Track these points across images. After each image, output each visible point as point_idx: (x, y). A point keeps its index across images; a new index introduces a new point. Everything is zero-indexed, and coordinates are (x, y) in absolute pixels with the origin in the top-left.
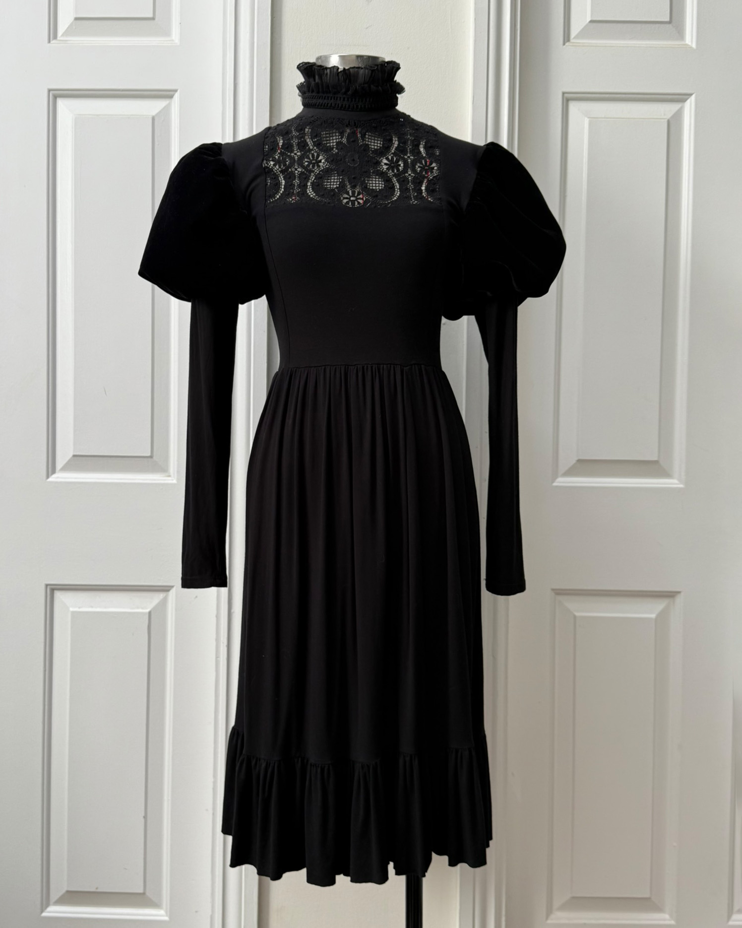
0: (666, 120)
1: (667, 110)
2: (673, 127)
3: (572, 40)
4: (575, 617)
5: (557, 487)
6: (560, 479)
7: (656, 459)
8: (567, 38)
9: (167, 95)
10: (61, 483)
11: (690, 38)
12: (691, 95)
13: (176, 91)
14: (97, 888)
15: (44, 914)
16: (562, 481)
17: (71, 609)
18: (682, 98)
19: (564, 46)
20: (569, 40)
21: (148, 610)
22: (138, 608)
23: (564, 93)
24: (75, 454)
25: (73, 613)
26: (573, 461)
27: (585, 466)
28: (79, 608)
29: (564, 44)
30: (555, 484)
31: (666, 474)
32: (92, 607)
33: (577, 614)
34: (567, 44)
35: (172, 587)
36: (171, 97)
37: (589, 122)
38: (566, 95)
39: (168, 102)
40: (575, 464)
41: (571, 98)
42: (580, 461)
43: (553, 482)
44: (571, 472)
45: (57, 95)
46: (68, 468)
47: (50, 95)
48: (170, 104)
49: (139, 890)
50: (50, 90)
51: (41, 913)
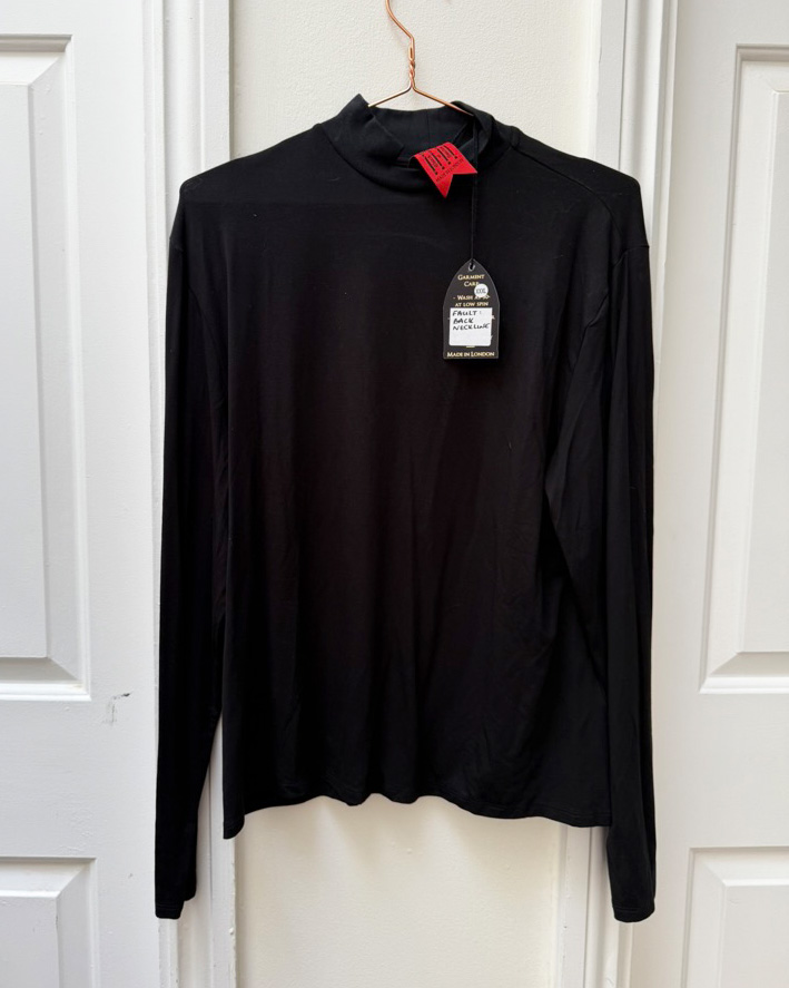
4: (723, 885)
5: (706, 694)
6: (710, 681)
9: (53, 45)
13: (68, 38)
16: (715, 685)
21: (55, 894)
22: (40, 890)
23: (739, 47)
26: (732, 653)
27: (749, 661)
30: (703, 691)
33: (728, 883)
35: (93, 859)
36: (61, 50)
37: (777, 97)
38: (741, 51)
39: (56, 59)
40: (735, 657)
41: (750, 55)
42: (742, 654)
43: (700, 687)
44: (728, 669)
48: (60, 63)
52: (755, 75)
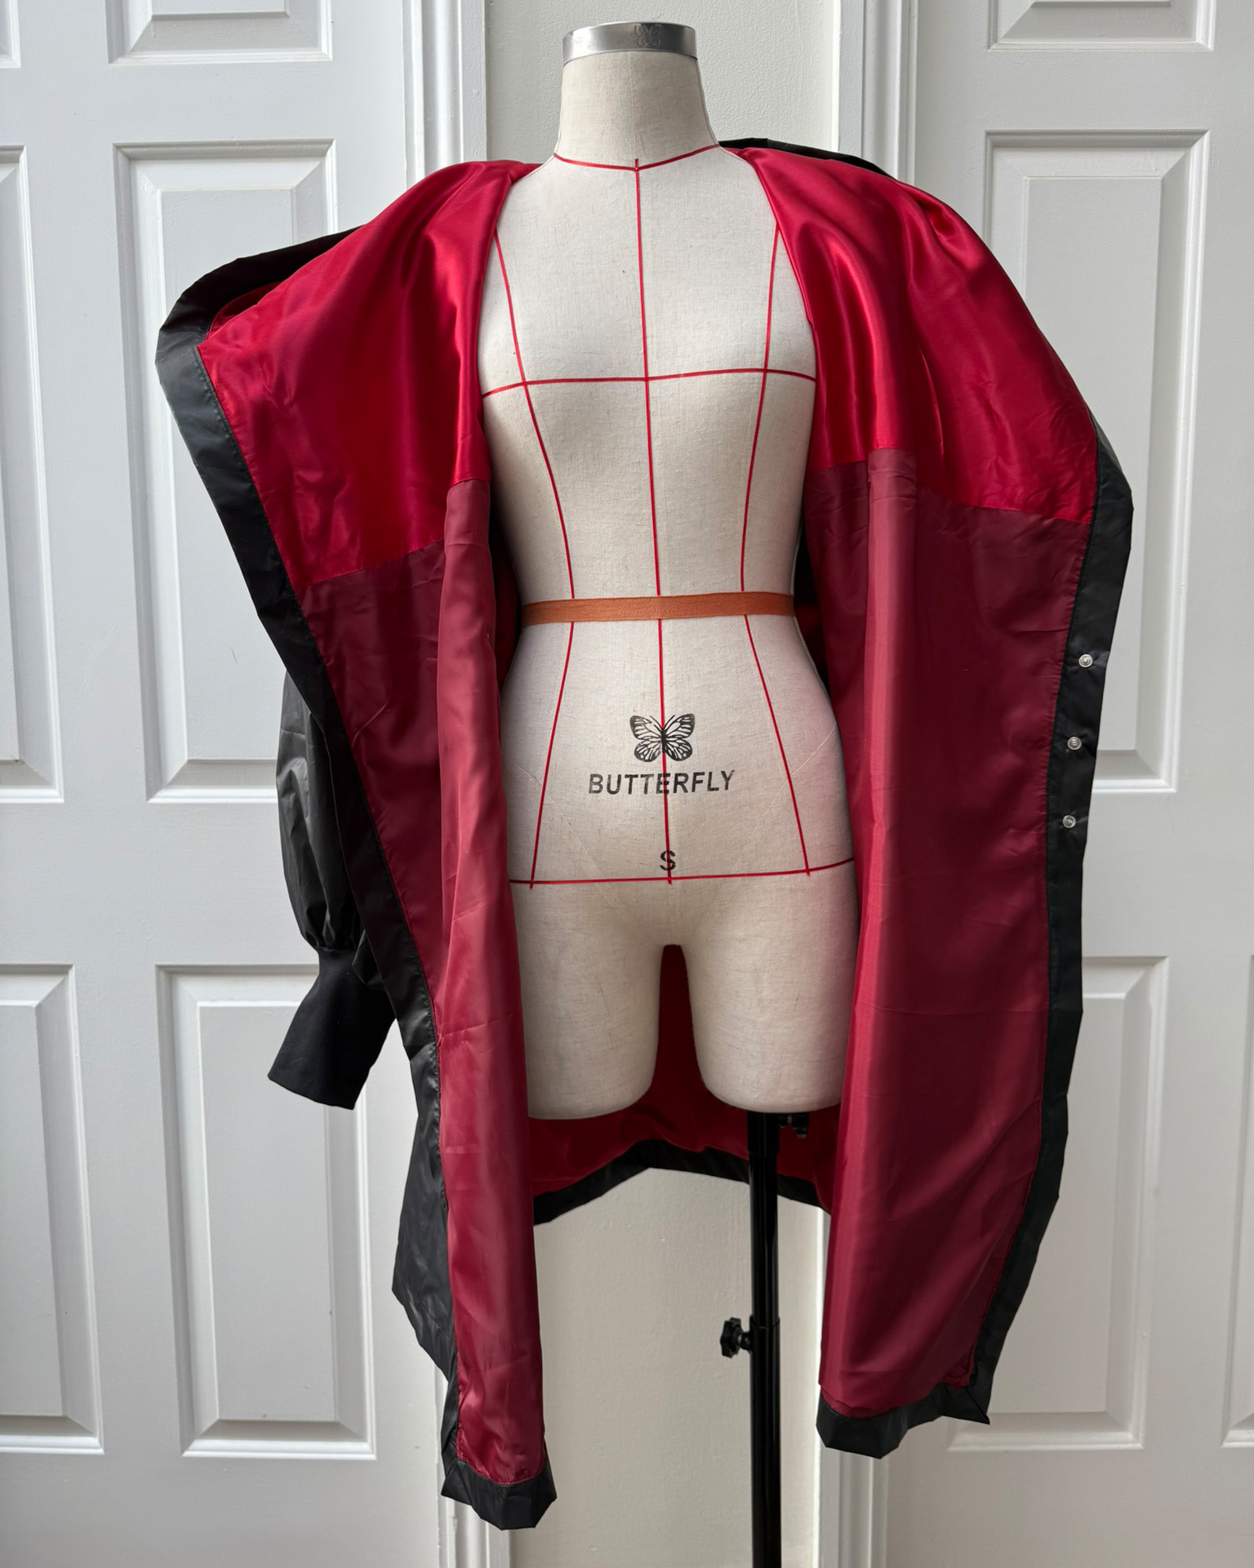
0: (1160, 178)
1: (1159, 163)
2: (1172, 188)
3: (1001, 41)
8: (993, 38)
10: (173, 805)
11: (1204, 32)
12: (1202, 133)
13: (330, 143)
14: (264, 1416)
15: (187, 1454)
17: (200, 1004)
18: (1183, 140)
19: (989, 51)
20: (996, 41)
23: (988, 134)
24: (191, 758)
25: (202, 1009)
28: (212, 1001)
29: (989, 47)
31: (1148, 772)
32: (232, 1000)
34: (994, 46)
36: (322, 154)
37: (1028, 184)
38: (992, 137)
39: (318, 163)
41: (1001, 141)
45: (132, 156)
46: (182, 779)
47: (120, 155)
48: (321, 167)
49: (329, 1416)
50: (118, 147)
51: (183, 1452)
52: (1008, 161)
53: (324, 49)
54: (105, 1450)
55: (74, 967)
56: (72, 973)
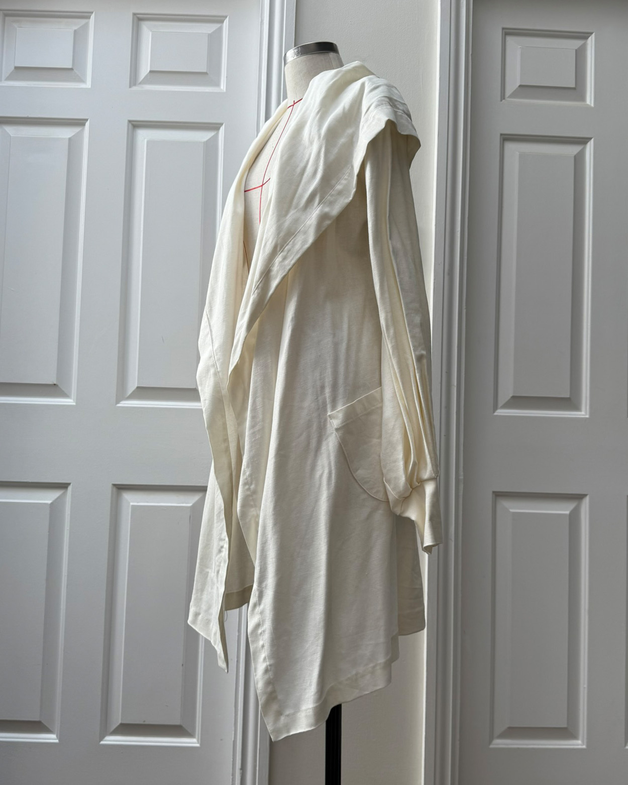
0: (573, 156)
1: (574, 150)
2: (579, 160)
3: (506, 99)
4: (509, 511)
5: (497, 416)
6: (499, 411)
7: (568, 396)
8: (503, 97)
10: (127, 407)
11: (590, 100)
12: (590, 139)
13: (222, 124)
14: (144, 721)
15: (102, 742)
16: (501, 412)
17: (131, 504)
18: (583, 141)
19: (502, 102)
20: (504, 99)
21: (190, 505)
22: (183, 503)
23: (501, 135)
24: (139, 386)
25: (133, 506)
26: (509, 397)
27: (517, 401)
28: (138, 503)
29: (501, 101)
30: (495, 414)
31: (577, 408)
32: (147, 502)
34: (503, 101)
36: (218, 129)
37: (519, 155)
38: (503, 136)
39: (215, 132)
40: (510, 399)
41: (506, 138)
42: (513, 397)
43: (494, 412)
44: (507, 405)
45: (135, 125)
46: (132, 397)
47: (130, 125)
48: (217, 135)
49: (177, 723)
50: (130, 121)
51: (100, 741)
52: (510, 147)
53: (222, 87)
54: (59, 741)
55: (71, 484)
56: (70, 488)
